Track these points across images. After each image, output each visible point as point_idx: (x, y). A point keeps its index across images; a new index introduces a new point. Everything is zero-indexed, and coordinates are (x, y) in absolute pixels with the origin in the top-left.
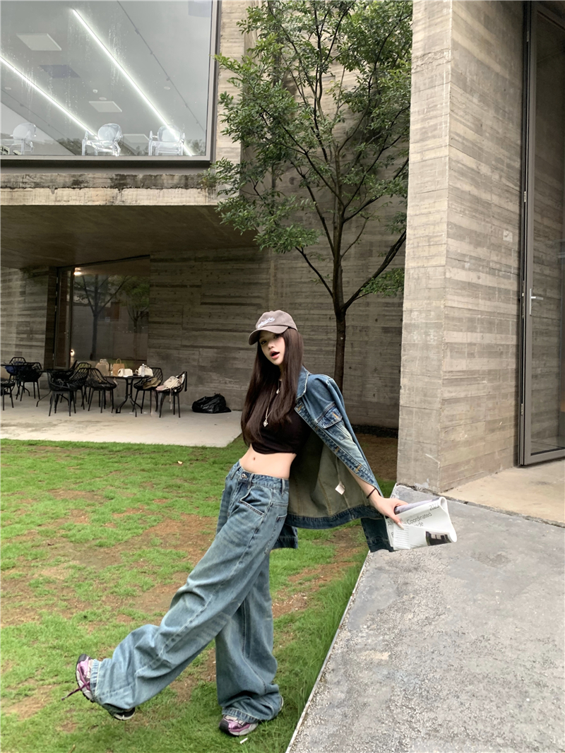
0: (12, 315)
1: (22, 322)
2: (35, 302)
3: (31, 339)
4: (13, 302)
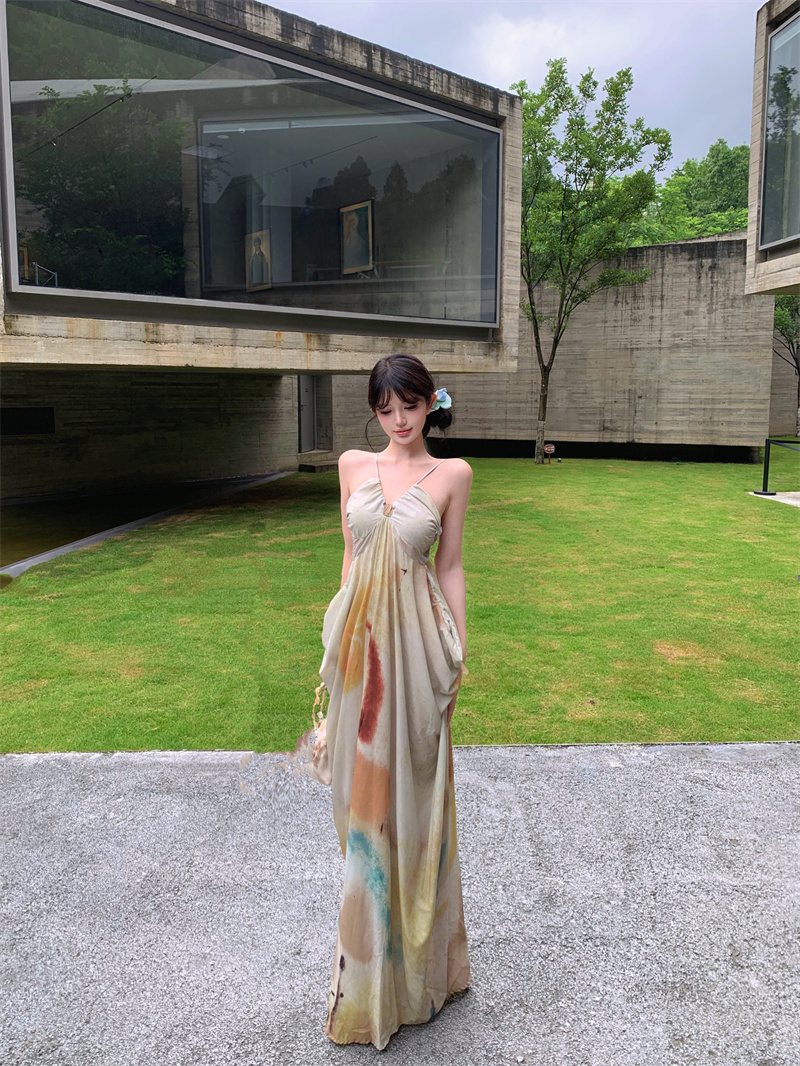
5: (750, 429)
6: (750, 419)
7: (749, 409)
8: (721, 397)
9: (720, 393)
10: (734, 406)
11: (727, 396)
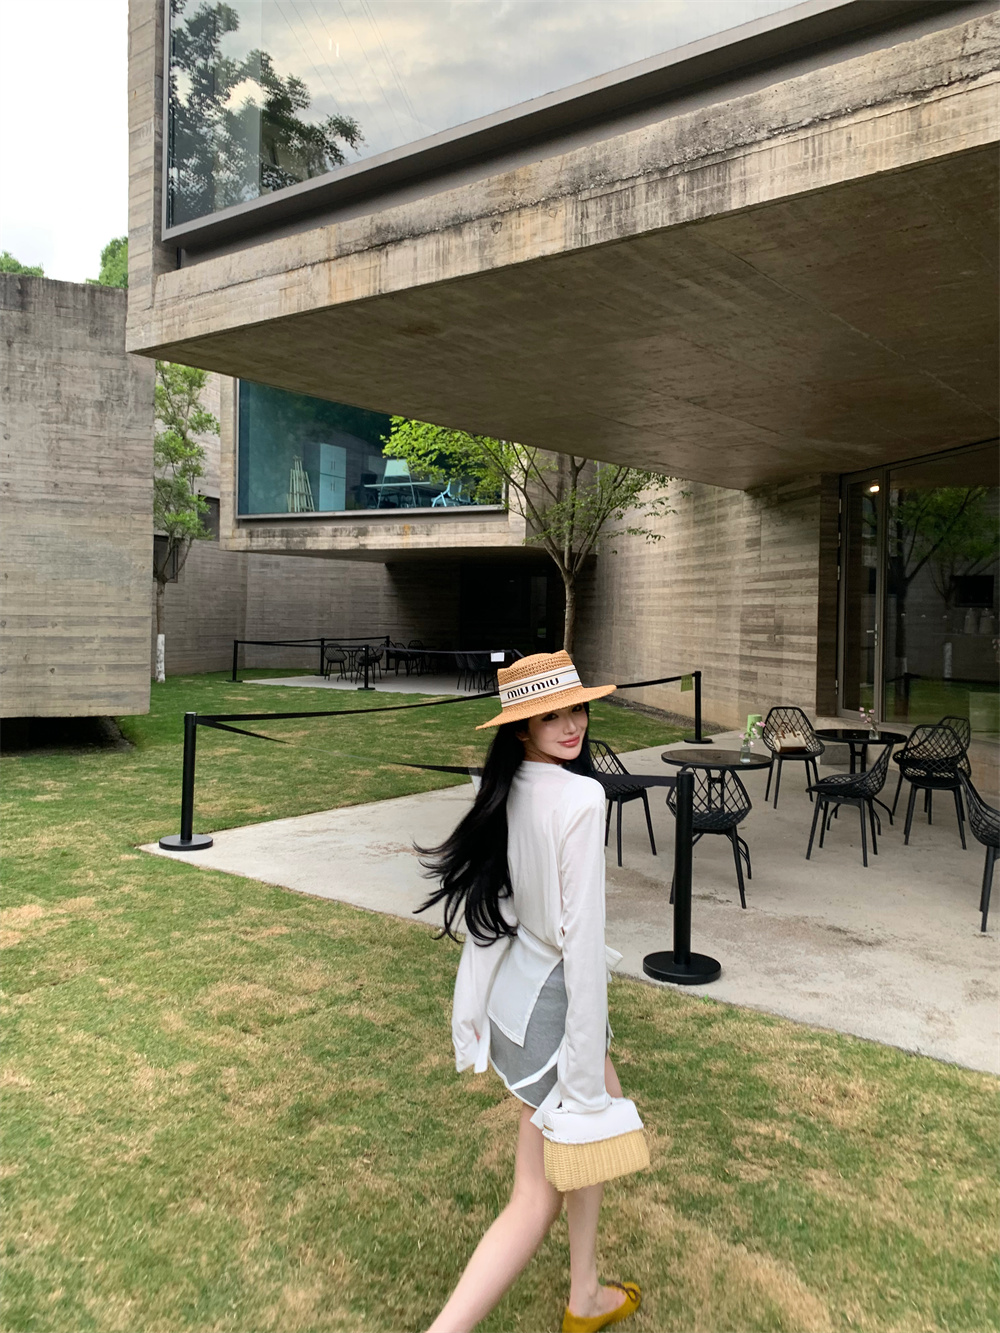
0: (729, 592)
1: (754, 606)
2: (785, 560)
3: (780, 646)
4: (729, 563)
5: (112, 680)
6: (111, 658)
7: (110, 639)
8: (49, 611)
9: (45, 604)
10: (76, 632)
11: (61, 610)
